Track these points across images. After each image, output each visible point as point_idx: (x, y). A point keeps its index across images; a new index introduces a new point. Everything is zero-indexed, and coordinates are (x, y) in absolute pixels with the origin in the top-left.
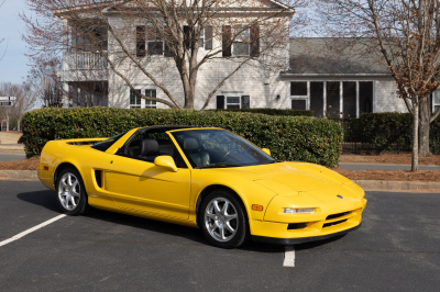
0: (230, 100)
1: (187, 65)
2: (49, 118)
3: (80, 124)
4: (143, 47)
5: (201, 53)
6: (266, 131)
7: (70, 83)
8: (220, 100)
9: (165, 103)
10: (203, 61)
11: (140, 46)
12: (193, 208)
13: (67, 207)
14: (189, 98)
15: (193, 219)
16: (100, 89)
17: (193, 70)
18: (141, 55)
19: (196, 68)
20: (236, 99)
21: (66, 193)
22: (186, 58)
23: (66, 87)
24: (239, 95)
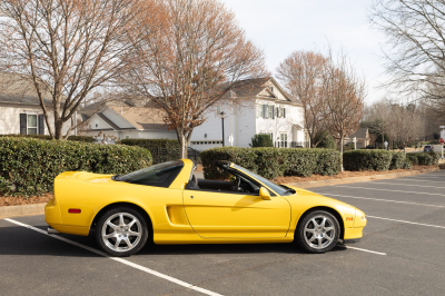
12: (294, 227)
13: (118, 250)
15: (291, 236)
21: (116, 235)
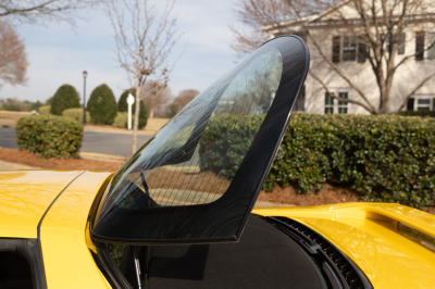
0: (420, 101)
1: (384, 68)
8: (411, 102)
19: (394, 70)
20: (427, 101)
24: (432, 97)
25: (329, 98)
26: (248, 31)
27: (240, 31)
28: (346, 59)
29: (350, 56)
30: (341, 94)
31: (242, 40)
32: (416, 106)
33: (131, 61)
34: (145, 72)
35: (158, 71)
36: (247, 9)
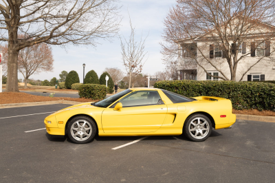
0: (254, 77)
1: (232, 61)
2: (164, 85)
3: (177, 88)
4: (212, 54)
5: (239, 55)
6: (272, 92)
7: (181, 71)
8: (249, 77)
9: (222, 78)
10: (240, 59)
11: (211, 53)
14: (233, 76)
16: (193, 73)
17: (236, 63)
18: (211, 57)
19: (237, 62)
20: (258, 77)
22: (232, 58)
23: (179, 73)
24: (260, 75)
25: (209, 76)
26: (169, 45)
27: (165, 45)
28: (216, 56)
29: (219, 55)
30: (214, 74)
31: (166, 49)
32: (252, 79)
33: (127, 62)
34: (133, 67)
35: (138, 66)
36: (168, 35)
